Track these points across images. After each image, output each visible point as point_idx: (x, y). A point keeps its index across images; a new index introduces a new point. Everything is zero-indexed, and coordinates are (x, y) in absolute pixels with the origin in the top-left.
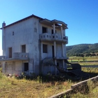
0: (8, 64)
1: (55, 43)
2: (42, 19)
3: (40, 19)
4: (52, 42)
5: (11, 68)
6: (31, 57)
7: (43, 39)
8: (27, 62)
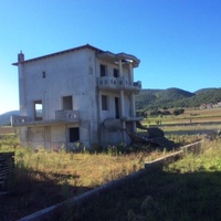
0: (34, 130)
1: (122, 93)
2: (101, 52)
3: (98, 52)
4: (118, 91)
5: (41, 138)
6: (84, 118)
7: (104, 86)
8: (77, 126)
